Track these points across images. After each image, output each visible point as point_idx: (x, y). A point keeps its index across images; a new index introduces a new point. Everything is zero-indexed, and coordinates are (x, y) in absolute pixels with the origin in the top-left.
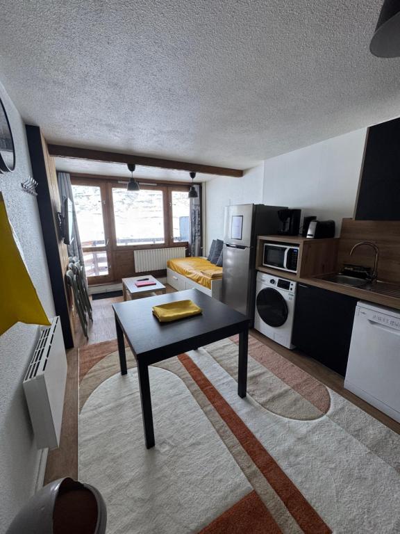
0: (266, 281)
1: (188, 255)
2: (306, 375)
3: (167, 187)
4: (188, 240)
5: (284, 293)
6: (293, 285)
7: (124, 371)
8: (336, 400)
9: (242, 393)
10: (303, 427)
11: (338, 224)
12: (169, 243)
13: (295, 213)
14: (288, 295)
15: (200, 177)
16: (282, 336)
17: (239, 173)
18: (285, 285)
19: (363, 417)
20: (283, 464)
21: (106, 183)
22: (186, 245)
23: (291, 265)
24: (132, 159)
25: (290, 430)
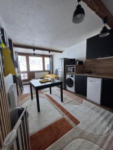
0: (68, 76)
1: (49, 73)
2: (78, 97)
3: (43, 56)
4: (49, 70)
5: (72, 78)
6: (74, 76)
7: (32, 99)
8: (84, 101)
9: (62, 101)
10: (76, 106)
11: (84, 62)
12: (44, 71)
13: (74, 60)
14: (73, 79)
15: (52, 53)
16: (73, 89)
17: (61, 52)
18: (72, 76)
19: (90, 103)
20: (71, 113)
21: (27, 55)
22: (49, 71)
23: (73, 71)
24: (34, 48)
25: (73, 107)
